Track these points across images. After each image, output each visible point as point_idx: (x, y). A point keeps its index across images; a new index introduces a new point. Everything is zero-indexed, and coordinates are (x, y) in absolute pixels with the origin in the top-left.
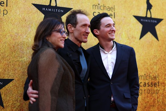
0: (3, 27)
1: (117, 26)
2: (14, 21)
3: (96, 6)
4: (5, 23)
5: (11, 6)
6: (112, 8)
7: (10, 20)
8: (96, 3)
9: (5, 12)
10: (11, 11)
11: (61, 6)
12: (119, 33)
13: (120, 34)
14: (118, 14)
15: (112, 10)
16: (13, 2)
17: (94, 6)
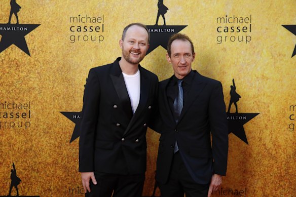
0: (98, 55)
1: (254, 42)
2: (111, 47)
3: (222, 19)
4: (101, 51)
5: (107, 31)
6: (247, 19)
7: (107, 47)
8: (222, 15)
9: (101, 38)
10: (108, 36)
11: (171, 25)
12: (258, 50)
13: (259, 52)
14: (256, 25)
15: (247, 21)
16: (110, 26)
17: (219, 19)
